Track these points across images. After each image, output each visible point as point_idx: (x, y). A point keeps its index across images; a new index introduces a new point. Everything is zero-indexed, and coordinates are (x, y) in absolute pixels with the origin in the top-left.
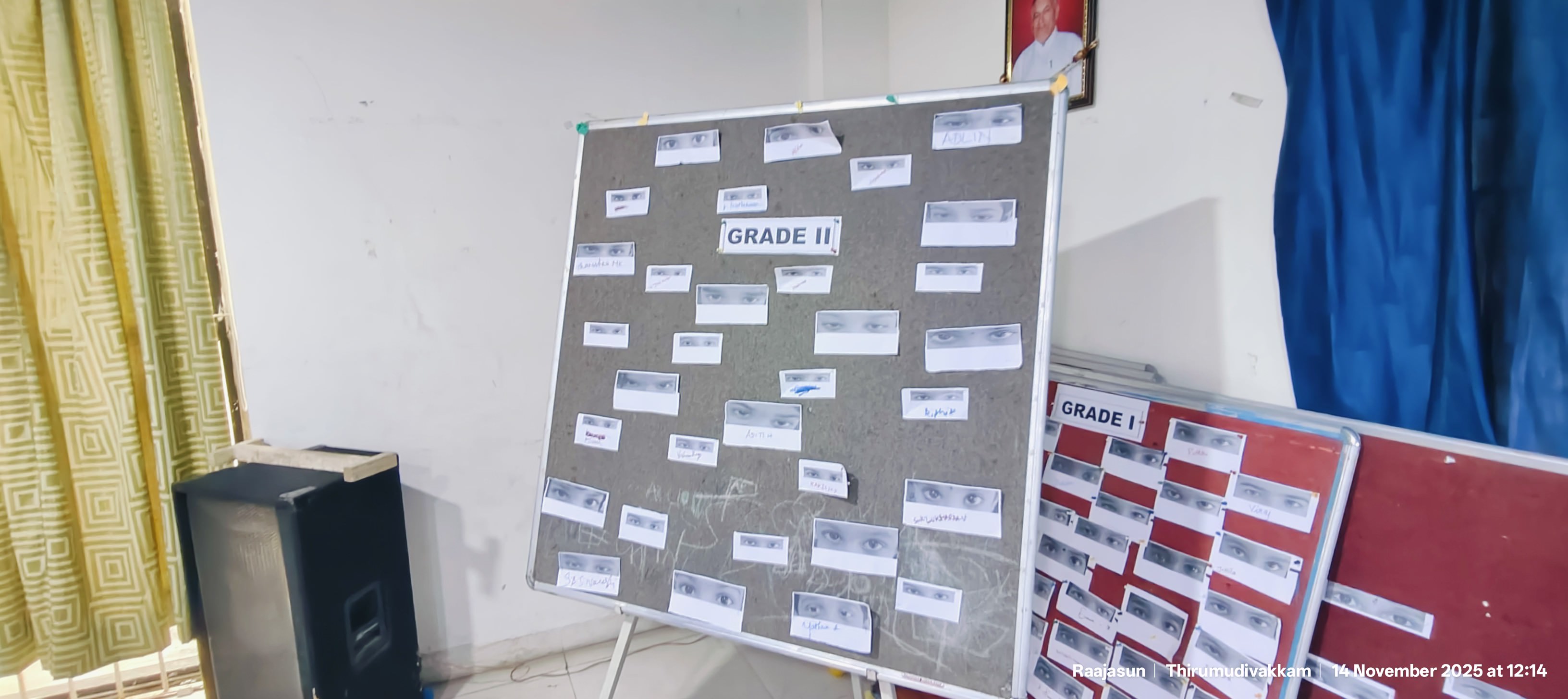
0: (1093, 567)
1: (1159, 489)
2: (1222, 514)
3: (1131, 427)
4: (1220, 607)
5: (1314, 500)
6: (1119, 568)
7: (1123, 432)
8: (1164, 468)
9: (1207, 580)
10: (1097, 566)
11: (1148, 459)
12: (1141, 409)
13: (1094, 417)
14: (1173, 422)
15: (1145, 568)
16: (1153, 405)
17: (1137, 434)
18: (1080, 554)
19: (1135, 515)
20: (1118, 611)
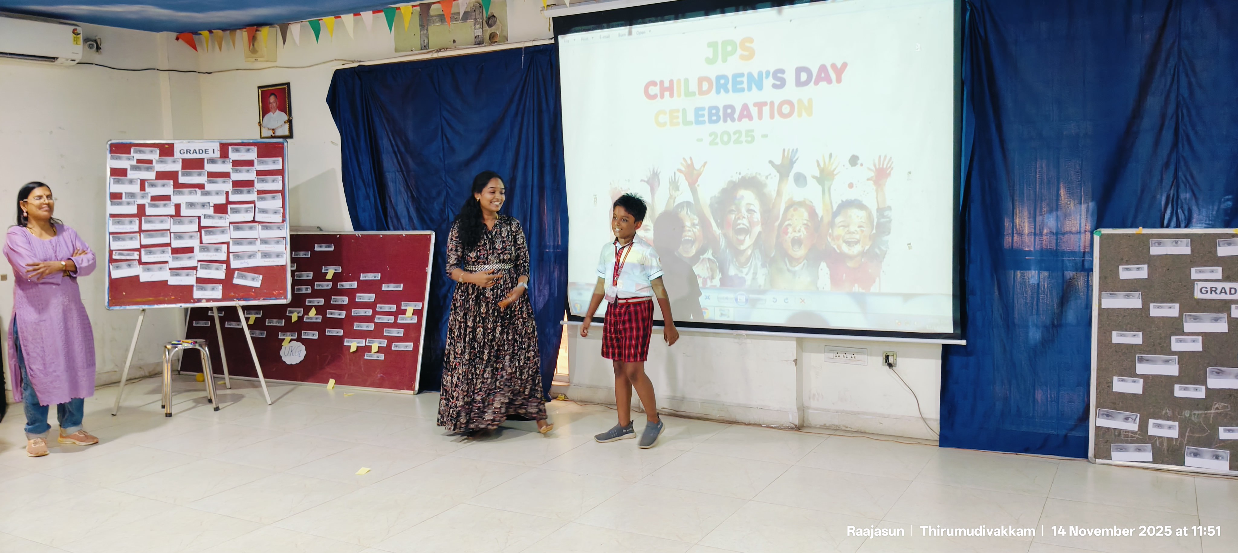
0: (213, 205)
1: (231, 171)
2: (255, 172)
3: (214, 153)
4: (262, 199)
5: (280, 159)
6: (224, 202)
7: (211, 155)
8: (231, 164)
9: (256, 193)
10: (214, 204)
11: (224, 162)
12: (217, 147)
13: (196, 153)
14: (230, 148)
15: (232, 198)
16: (220, 144)
17: (217, 154)
18: (205, 203)
19: (224, 182)
20: (227, 216)
